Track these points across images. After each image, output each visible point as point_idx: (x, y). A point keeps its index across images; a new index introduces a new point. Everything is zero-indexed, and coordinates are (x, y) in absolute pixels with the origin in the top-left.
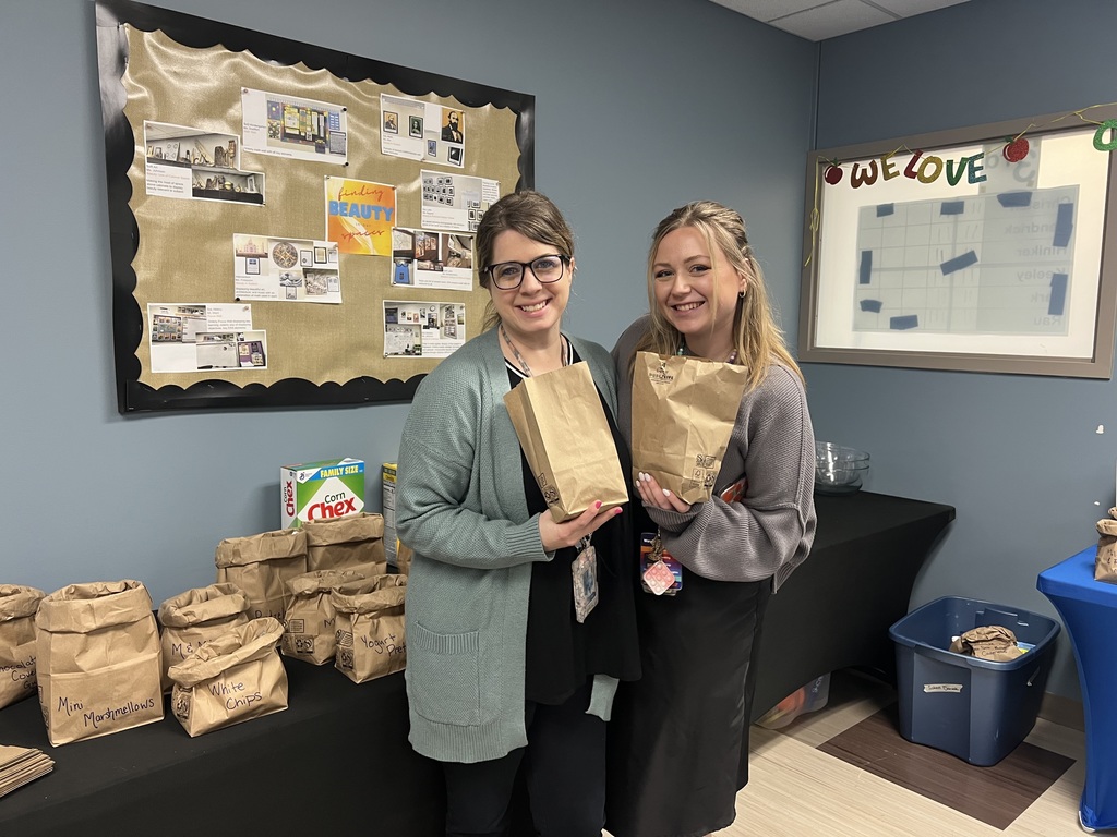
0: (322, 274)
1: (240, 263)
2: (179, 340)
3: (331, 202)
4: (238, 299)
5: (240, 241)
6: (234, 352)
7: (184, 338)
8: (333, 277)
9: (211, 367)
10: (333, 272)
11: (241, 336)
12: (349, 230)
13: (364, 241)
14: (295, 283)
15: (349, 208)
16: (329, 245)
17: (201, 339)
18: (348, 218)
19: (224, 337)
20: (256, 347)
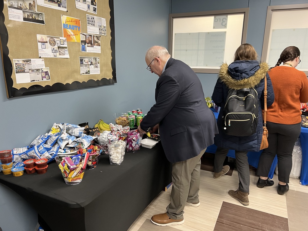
0: (63, 48)
1: (39, 44)
2: (24, 72)
3: (64, 24)
4: (40, 57)
5: (39, 37)
6: (41, 75)
7: (26, 71)
8: (66, 49)
9: (34, 81)
10: (66, 48)
11: (42, 70)
12: (69, 34)
13: (73, 37)
14: (56, 52)
15: (68, 26)
16: (64, 39)
17: (31, 71)
18: (68, 30)
19: (37, 70)
20: (47, 73)
